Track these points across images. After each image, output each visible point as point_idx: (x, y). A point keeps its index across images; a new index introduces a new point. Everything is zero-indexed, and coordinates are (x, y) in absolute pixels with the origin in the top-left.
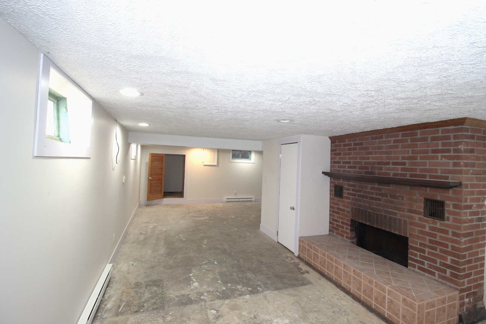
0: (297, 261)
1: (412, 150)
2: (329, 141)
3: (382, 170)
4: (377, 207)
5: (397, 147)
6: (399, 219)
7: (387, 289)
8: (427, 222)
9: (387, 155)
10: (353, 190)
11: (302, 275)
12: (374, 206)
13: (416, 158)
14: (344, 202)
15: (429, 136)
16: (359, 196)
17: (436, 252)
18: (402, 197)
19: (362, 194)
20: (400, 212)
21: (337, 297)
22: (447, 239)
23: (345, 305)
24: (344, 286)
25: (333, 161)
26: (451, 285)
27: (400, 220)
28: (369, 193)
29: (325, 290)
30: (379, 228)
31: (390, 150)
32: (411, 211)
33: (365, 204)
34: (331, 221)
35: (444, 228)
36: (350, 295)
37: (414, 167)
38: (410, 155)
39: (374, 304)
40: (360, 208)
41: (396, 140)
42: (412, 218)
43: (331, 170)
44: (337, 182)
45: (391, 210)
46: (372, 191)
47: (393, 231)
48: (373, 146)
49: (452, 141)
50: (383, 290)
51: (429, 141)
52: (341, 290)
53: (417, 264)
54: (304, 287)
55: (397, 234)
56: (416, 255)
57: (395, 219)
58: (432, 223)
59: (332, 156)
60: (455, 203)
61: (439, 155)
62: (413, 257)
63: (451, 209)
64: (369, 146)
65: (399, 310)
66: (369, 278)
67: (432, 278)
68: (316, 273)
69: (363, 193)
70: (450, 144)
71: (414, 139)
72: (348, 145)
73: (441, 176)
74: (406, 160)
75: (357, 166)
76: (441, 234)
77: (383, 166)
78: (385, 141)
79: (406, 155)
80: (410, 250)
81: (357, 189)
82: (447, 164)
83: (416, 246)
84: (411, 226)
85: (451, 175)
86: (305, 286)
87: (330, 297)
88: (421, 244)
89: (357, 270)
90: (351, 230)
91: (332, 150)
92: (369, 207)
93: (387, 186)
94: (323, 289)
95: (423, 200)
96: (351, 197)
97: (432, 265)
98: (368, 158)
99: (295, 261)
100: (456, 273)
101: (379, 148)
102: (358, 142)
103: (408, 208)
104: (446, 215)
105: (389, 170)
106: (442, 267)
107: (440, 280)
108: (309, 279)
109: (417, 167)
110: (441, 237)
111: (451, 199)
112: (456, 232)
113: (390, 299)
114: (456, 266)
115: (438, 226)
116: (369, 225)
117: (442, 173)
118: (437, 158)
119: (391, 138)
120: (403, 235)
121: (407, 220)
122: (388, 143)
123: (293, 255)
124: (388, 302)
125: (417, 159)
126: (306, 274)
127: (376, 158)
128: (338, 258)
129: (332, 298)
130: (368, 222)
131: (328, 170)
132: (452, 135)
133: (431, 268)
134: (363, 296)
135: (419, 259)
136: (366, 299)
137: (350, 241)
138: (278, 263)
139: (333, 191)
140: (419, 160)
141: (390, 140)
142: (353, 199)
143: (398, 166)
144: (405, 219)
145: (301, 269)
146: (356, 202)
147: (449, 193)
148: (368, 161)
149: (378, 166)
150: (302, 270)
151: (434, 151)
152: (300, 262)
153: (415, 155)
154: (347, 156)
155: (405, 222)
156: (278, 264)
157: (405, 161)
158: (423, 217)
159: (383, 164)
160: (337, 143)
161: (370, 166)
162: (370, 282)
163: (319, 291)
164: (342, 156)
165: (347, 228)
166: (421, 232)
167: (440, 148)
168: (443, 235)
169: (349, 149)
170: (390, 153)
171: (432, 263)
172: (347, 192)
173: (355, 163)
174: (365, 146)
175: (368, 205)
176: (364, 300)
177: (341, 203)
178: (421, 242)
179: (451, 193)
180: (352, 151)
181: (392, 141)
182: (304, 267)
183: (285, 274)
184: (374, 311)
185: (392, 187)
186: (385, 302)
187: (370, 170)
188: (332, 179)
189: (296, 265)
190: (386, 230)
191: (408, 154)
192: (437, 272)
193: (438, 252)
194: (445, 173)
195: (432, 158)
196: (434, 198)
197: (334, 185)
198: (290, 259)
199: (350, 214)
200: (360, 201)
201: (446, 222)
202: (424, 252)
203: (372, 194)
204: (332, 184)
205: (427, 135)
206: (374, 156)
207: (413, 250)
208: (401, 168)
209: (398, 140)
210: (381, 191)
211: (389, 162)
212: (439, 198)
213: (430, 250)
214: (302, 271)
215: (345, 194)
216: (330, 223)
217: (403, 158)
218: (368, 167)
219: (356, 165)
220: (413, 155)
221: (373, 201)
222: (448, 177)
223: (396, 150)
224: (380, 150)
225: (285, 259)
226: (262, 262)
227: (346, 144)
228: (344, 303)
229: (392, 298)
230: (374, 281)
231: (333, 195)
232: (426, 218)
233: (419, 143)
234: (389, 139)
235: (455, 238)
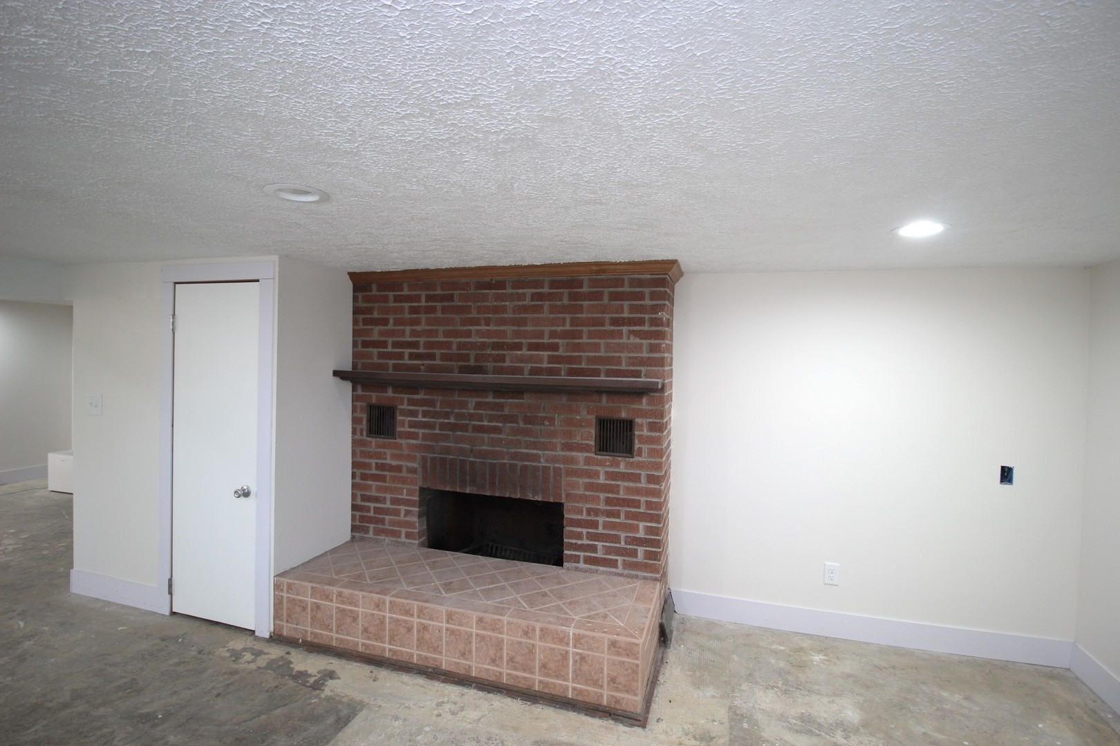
0: (276, 652)
1: (571, 318)
2: (350, 285)
3: (504, 362)
4: (491, 448)
5: (538, 309)
6: (543, 466)
7: (571, 634)
8: (600, 463)
9: (515, 328)
10: (425, 414)
11: (318, 692)
12: (484, 448)
13: (578, 335)
14: (399, 447)
15: (606, 290)
16: (443, 426)
17: (618, 520)
18: (552, 420)
19: (452, 420)
20: (547, 452)
21: (447, 707)
22: (638, 491)
23: (479, 719)
24: (448, 669)
25: (360, 339)
26: (645, 574)
27: (546, 469)
28: (472, 417)
29: (407, 705)
30: (497, 495)
31: (521, 316)
32: (568, 447)
33: (462, 445)
34: (359, 502)
35: (633, 471)
36: (471, 686)
37: (577, 354)
38: (568, 327)
39: (537, 680)
40: (446, 456)
41: (536, 293)
42: (572, 461)
43: (354, 366)
44: (374, 397)
45: (526, 451)
46: (479, 411)
47: (530, 497)
48: (479, 304)
49: (648, 302)
50: (562, 639)
51: (606, 301)
52: (444, 681)
53: (582, 554)
54: (349, 730)
55: (539, 500)
56: (579, 536)
57: (536, 469)
58: (611, 466)
59: (356, 327)
60: (651, 420)
61: (625, 329)
62: (574, 541)
63: (645, 432)
64: (470, 304)
65: (602, 669)
66: (524, 623)
67: (611, 573)
68: (355, 664)
69: (455, 420)
70: (642, 309)
71: (576, 293)
72: (409, 299)
73: (627, 370)
74: (559, 339)
75: (438, 352)
76: (626, 484)
77: (505, 352)
78: (512, 294)
79: (559, 329)
80: (567, 529)
81: (438, 409)
82: (638, 348)
83: (579, 517)
84: (570, 479)
85: (646, 367)
86: (350, 724)
87: (434, 718)
88: (589, 511)
89: (489, 617)
90: (420, 516)
91: (356, 311)
92: (472, 450)
93: (517, 399)
94: (403, 704)
95: (594, 421)
96: (421, 431)
97: (611, 547)
98: (469, 334)
99: (273, 657)
100: (654, 550)
101: (496, 310)
102: (439, 292)
103: (563, 442)
104: (637, 445)
105: (521, 361)
106: (629, 547)
107: (626, 572)
108: (347, 696)
109: (581, 354)
110: (628, 490)
111: (644, 414)
112: (653, 475)
113: (580, 654)
114: (653, 537)
115: (622, 468)
116: (472, 492)
117: (629, 366)
118: (620, 334)
119: (525, 289)
120: (552, 501)
121: (562, 466)
122: (519, 300)
123: (250, 639)
124: (575, 662)
125: (581, 338)
126: (330, 683)
127: (488, 334)
128: (426, 601)
129: (439, 719)
130: (468, 486)
131: (347, 366)
132: (647, 291)
133: (610, 555)
134: (506, 673)
135: (586, 542)
136: (517, 677)
137: (419, 543)
138: (215, 692)
139: (365, 422)
140: (585, 340)
141: (524, 294)
142: (425, 437)
143: (542, 353)
144: (557, 465)
145: (303, 675)
146: (435, 444)
147: (641, 403)
148: (468, 340)
149: (493, 352)
150: (310, 676)
151: (615, 322)
152: (288, 653)
153: (578, 328)
154: (408, 329)
155: (558, 472)
156: (218, 695)
157: (557, 341)
158: (593, 455)
159: (505, 347)
160: (375, 292)
161: (473, 353)
162: (526, 633)
163: (396, 718)
164: (390, 327)
165: (407, 513)
166: (590, 487)
167: (626, 315)
168: (632, 484)
169: (414, 310)
170: (523, 322)
171: (611, 543)
172: (409, 421)
173: (429, 345)
174: (459, 304)
175: (469, 447)
176: (511, 682)
177: (388, 452)
178: (588, 506)
179: (644, 403)
180: (421, 316)
181: (528, 297)
182: (312, 664)
183: (263, 717)
184: (540, 697)
185: (527, 400)
186: (568, 665)
187: (472, 363)
188: (359, 388)
189: (282, 668)
190: (514, 496)
191: (564, 325)
192: (620, 559)
193: (622, 520)
194: (634, 365)
195: (612, 335)
196: (615, 416)
197: (364, 404)
198: (248, 656)
199: (419, 476)
200: (446, 438)
201: (637, 459)
202: (595, 525)
203: (480, 418)
204: (358, 404)
205: (602, 288)
206: (484, 328)
207: (574, 527)
208: (549, 356)
209: (541, 293)
210: (503, 411)
211: (521, 343)
212: (624, 415)
213: (608, 519)
214: (312, 680)
215: (403, 426)
216: (355, 507)
217: (553, 334)
218: (469, 354)
219: (435, 351)
220: (575, 328)
221: (480, 435)
222: (641, 371)
223: (536, 315)
224: (496, 316)
225: (235, 666)
226: (149, 718)
227: (402, 295)
228: (474, 715)
229: (583, 649)
230: (538, 626)
231: (365, 433)
232: (599, 457)
233: (585, 303)
234: (520, 291)
235: (652, 486)
